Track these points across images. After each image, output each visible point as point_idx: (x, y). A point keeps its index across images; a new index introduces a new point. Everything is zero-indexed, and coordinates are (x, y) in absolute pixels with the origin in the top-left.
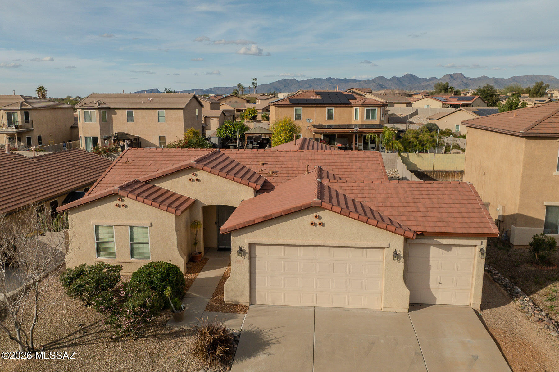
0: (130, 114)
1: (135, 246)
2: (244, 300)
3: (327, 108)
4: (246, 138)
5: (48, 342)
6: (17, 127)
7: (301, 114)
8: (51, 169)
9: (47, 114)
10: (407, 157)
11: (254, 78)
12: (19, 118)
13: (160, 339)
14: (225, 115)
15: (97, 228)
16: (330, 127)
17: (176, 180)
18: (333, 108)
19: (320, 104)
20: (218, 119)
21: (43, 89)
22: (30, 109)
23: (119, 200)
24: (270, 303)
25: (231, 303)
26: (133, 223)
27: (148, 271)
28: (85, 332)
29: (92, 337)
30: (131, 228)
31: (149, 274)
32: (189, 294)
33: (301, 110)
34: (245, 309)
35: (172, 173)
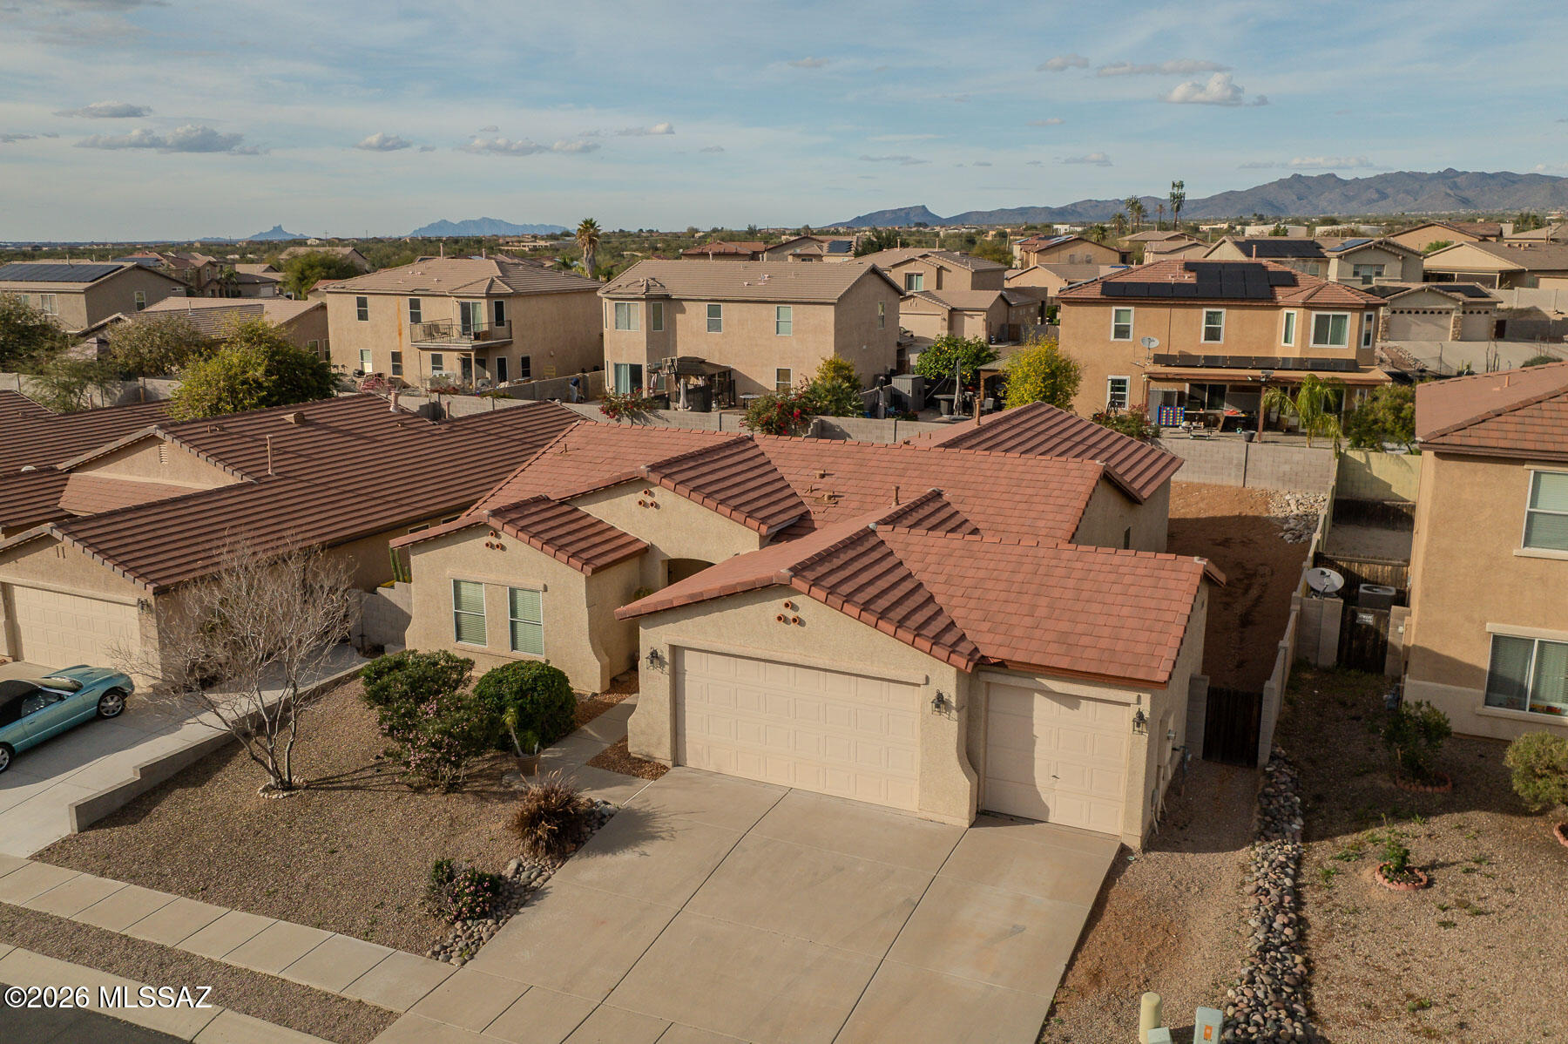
0: (714, 312)
1: (520, 627)
2: (663, 755)
3: (1205, 310)
4: (982, 383)
5: (318, 777)
6: (477, 336)
7: (1131, 324)
8: (467, 448)
9: (548, 307)
10: (1363, 461)
11: (1177, 182)
12: (483, 316)
13: (482, 798)
14: (1009, 305)
15: (457, 584)
16: (1211, 362)
17: (616, 500)
18: (1224, 311)
19: (1190, 298)
20: (984, 315)
21: (592, 225)
22: (508, 296)
23: (492, 534)
24: (712, 768)
25: (640, 756)
26: (516, 581)
27: (500, 676)
28: (378, 771)
29: (386, 780)
30: (513, 592)
31: (500, 681)
32: (582, 731)
33: (1132, 313)
34: (659, 771)
35: (607, 488)
